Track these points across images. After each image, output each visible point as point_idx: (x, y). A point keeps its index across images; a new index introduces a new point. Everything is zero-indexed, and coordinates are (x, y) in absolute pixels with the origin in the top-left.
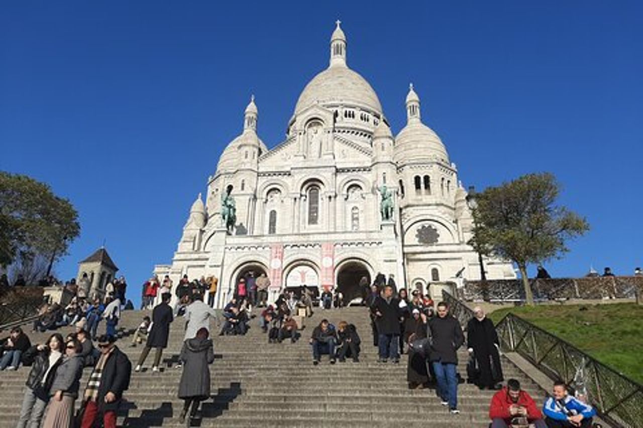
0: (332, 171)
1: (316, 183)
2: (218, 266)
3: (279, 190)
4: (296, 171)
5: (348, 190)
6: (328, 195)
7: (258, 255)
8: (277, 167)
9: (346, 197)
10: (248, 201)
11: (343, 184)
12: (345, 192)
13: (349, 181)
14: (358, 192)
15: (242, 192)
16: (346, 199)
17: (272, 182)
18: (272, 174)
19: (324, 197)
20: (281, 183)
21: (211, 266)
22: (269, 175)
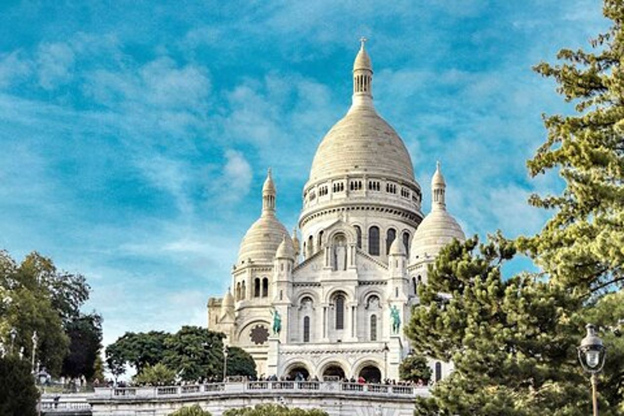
0: (354, 284)
1: (342, 294)
2: (275, 366)
3: (311, 299)
4: (325, 283)
5: (368, 300)
6: (352, 305)
7: (302, 358)
8: (308, 278)
9: (366, 306)
10: (286, 310)
11: (364, 294)
12: (365, 302)
13: (368, 293)
14: (376, 302)
15: (281, 302)
16: (366, 308)
17: (305, 292)
18: (305, 284)
19: (348, 306)
20: (313, 293)
21: (270, 366)
22: (302, 285)
